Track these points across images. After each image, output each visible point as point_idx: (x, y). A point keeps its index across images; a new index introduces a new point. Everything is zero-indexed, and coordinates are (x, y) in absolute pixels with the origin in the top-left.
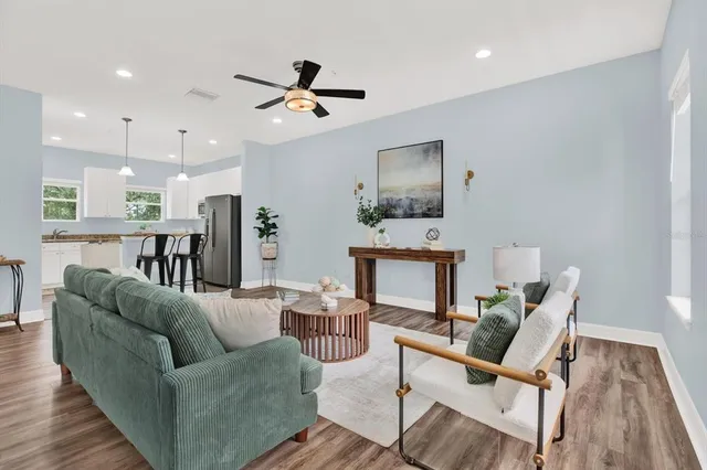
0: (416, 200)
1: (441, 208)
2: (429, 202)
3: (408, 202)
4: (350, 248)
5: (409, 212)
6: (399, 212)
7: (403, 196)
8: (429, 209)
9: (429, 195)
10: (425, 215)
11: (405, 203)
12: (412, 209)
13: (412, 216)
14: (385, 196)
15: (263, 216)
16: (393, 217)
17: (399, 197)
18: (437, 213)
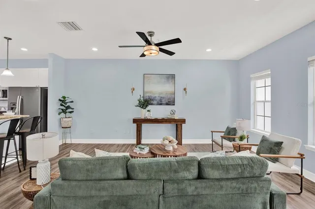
0: (163, 98)
1: (174, 102)
2: (169, 99)
4: (133, 119)
5: (160, 102)
6: (155, 102)
7: (157, 95)
8: (169, 102)
9: (169, 96)
10: (167, 104)
11: (158, 99)
12: (161, 102)
13: (161, 104)
14: (148, 95)
15: (63, 101)
16: (152, 104)
17: (154, 96)
18: (172, 103)
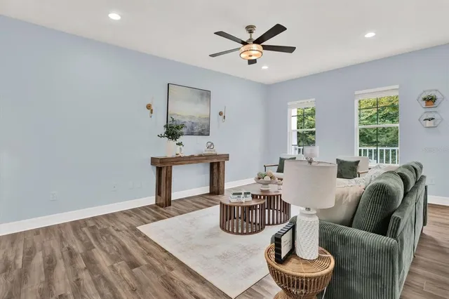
0: (196, 124)
1: (209, 130)
2: (203, 125)
3: (190, 124)
4: (152, 158)
5: (191, 131)
6: (184, 130)
7: (187, 120)
8: (203, 130)
9: (203, 122)
10: (201, 134)
12: (192, 129)
13: (192, 134)
17: (183, 120)
18: (206, 133)
